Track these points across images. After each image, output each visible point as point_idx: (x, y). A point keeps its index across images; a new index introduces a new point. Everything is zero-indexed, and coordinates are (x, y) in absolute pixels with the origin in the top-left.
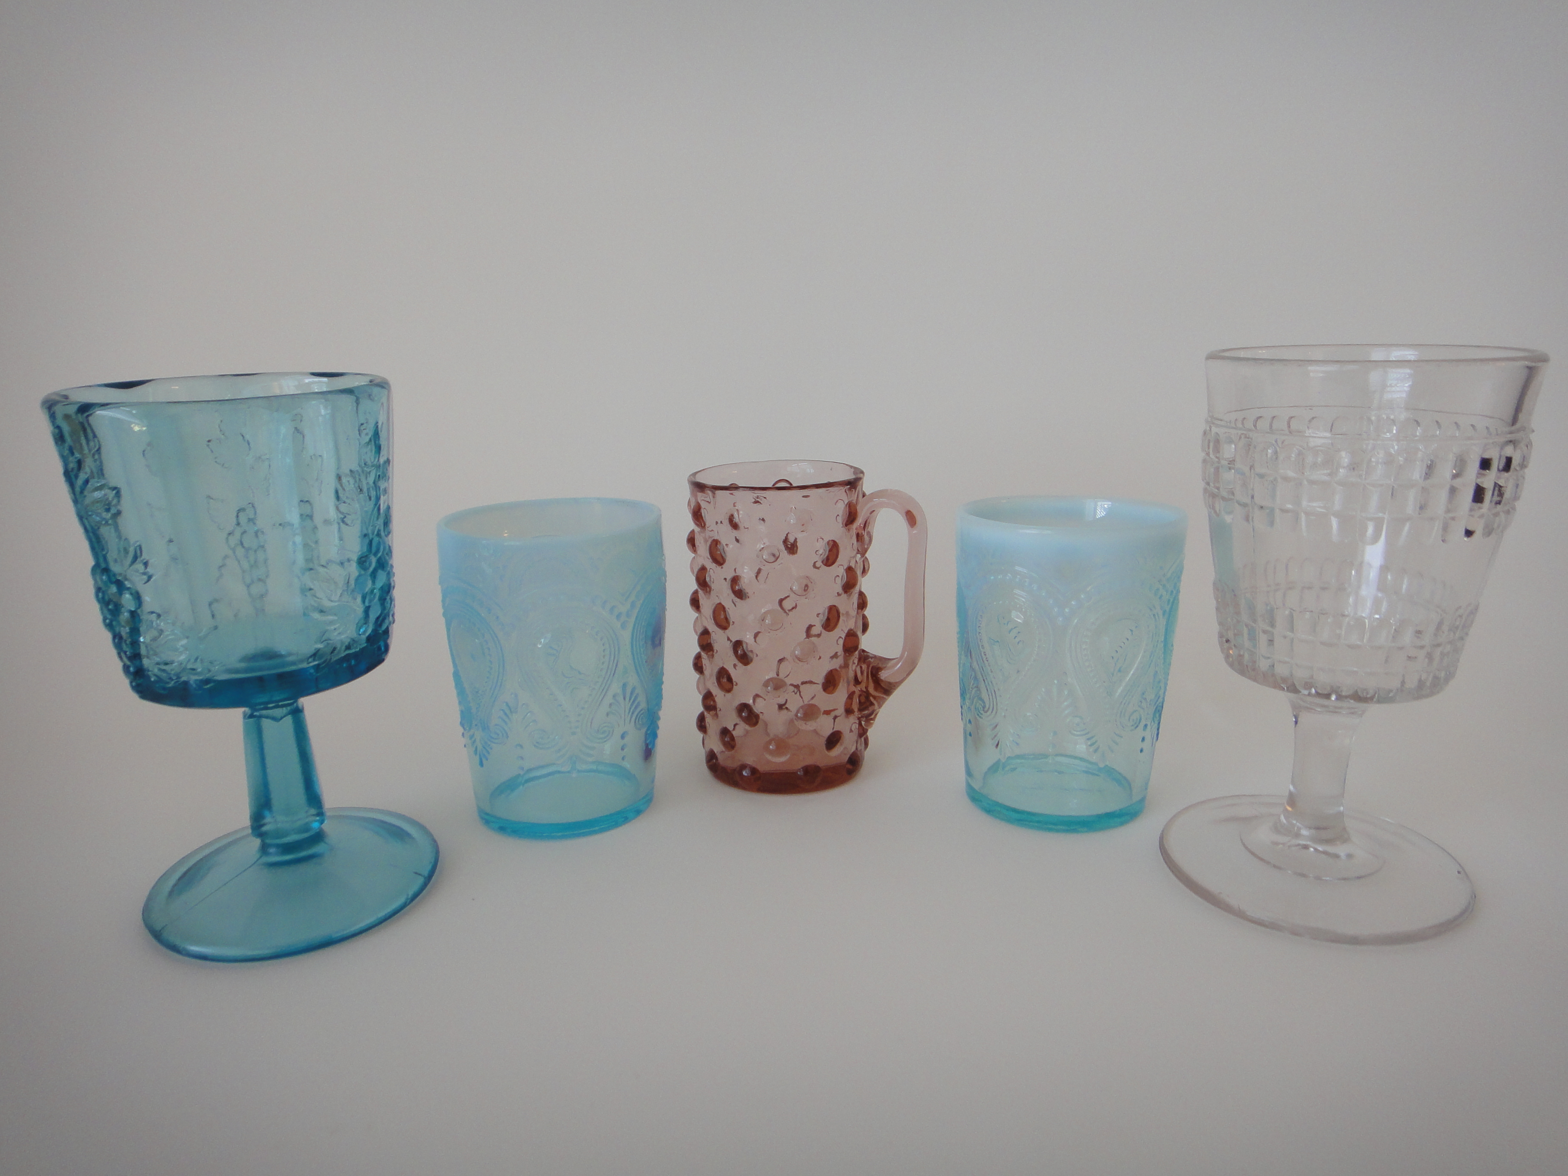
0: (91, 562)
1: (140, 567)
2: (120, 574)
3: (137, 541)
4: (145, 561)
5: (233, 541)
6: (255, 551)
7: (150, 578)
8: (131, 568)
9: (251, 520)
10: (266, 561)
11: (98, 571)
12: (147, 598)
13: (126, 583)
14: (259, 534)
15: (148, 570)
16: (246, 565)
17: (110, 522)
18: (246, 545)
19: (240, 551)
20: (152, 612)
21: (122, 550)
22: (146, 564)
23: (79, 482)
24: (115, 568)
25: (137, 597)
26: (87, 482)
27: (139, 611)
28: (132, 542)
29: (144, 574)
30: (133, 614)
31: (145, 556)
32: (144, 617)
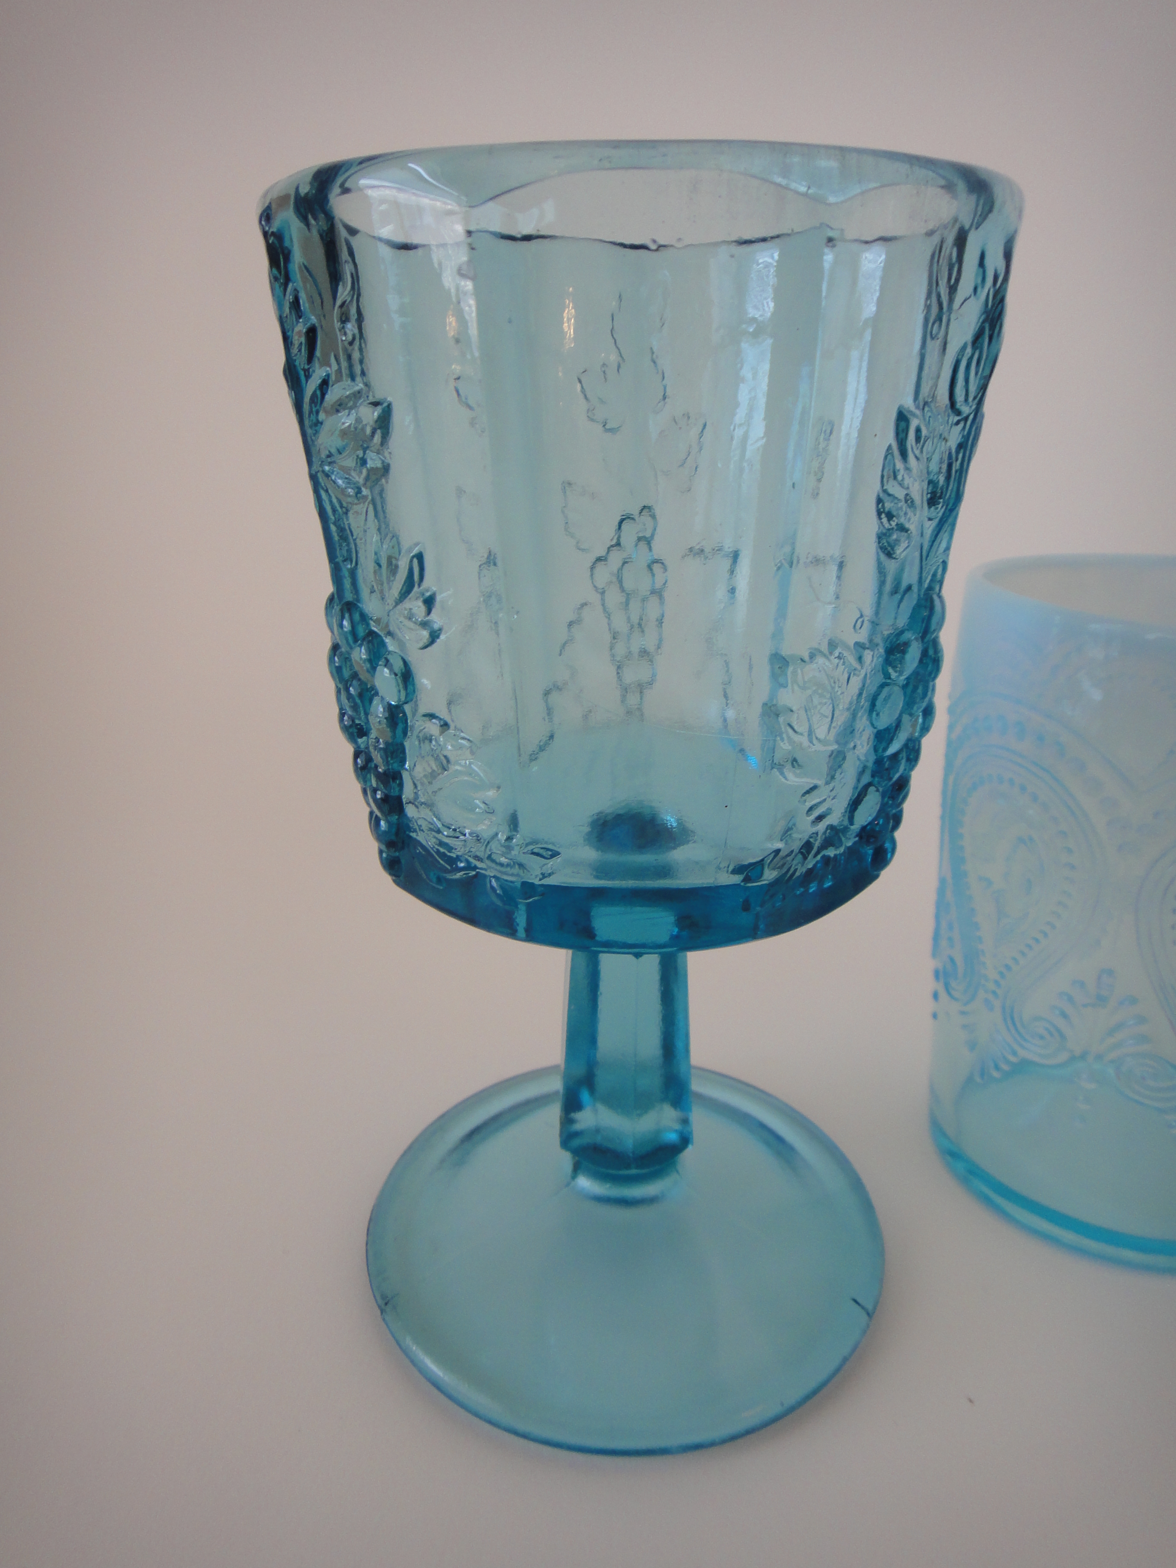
0: (329, 588)
1: (419, 608)
2: (378, 621)
3: (417, 544)
4: (428, 594)
5: (603, 574)
6: (644, 600)
7: (434, 636)
8: (399, 607)
9: (647, 541)
10: (660, 622)
11: (337, 608)
12: (424, 681)
13: (388, 640)
14: (656, 567)
15: (434, 616)
16: (620, 623)
17: (365, 492)
18: (628, 584)
19: (614, 598)
20: (432, 716)
21: (384, 563)
22: (429, 602)
23: (311, 387)
24: (371, 606)
25: (406, 677)
26: (325, 384)
27: (407, 708)
28: (406, 544)
29: (424, 624)
30: (395, 716)
31: (430, 583)
32: (419, 725)
